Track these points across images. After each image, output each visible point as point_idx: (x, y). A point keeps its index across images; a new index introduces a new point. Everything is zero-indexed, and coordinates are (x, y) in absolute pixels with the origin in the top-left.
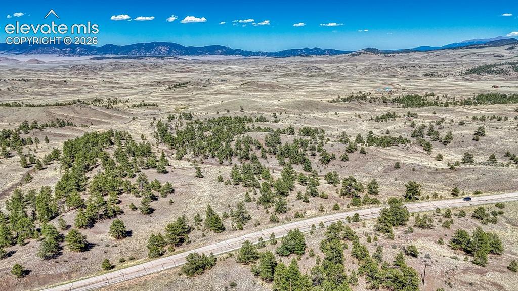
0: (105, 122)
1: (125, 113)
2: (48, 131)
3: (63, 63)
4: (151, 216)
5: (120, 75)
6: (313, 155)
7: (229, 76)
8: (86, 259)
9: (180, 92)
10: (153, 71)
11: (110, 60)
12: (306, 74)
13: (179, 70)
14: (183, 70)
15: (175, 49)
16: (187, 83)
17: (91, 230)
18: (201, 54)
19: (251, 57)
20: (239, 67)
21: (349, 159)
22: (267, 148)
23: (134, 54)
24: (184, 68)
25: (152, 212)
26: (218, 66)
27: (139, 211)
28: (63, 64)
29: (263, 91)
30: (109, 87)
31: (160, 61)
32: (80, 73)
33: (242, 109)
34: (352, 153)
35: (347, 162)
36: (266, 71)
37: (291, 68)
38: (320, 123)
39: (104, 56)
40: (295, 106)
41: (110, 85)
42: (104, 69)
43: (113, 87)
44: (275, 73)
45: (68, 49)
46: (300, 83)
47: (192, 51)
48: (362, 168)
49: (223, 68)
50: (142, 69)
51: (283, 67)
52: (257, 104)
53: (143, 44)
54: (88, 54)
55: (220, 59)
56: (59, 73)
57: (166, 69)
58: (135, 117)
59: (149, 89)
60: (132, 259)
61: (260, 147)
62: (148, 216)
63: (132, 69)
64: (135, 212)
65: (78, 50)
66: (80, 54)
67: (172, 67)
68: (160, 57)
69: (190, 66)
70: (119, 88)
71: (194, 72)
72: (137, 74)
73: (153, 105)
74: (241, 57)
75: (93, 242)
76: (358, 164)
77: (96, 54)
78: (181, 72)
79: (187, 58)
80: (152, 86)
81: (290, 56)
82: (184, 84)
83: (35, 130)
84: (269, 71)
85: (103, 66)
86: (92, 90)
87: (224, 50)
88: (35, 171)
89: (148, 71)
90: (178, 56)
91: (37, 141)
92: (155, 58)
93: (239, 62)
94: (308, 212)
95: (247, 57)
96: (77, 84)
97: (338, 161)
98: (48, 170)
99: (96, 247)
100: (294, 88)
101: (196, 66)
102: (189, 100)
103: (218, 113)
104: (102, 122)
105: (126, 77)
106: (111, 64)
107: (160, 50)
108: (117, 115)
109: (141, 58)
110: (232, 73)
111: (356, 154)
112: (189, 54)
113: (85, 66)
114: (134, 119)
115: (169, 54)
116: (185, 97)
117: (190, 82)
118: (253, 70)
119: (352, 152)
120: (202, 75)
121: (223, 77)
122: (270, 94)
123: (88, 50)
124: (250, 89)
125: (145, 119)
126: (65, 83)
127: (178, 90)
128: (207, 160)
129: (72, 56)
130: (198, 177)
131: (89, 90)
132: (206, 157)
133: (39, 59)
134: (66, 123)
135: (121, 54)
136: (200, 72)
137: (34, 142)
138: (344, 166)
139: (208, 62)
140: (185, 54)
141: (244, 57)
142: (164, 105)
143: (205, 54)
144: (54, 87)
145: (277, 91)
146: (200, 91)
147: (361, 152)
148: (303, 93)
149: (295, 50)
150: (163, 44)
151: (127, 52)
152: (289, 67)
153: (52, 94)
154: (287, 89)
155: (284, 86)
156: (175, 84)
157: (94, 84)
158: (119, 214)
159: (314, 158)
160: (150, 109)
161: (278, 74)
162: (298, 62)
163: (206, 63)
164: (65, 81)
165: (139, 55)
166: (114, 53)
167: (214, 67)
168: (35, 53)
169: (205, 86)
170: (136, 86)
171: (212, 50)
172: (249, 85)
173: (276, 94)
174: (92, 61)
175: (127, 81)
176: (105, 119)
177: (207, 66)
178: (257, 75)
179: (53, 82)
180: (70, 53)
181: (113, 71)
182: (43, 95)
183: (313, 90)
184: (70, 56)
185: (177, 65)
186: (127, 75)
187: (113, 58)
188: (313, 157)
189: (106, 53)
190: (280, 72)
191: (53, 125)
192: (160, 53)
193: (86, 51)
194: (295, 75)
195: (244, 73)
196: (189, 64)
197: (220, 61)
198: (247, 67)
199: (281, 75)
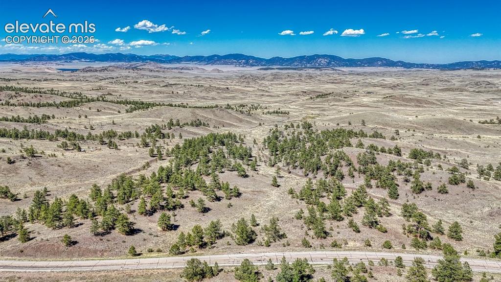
0: (234, 125)
1: (255, 119)
2: (185, 129)
3: (236, 72)
4: (204, 215)
5: (276, 84)
6: (407, 181)
7: (380, 88)
8: (125, 242)
9: (319, 102)
10: (307, 81)
11: (274, 70)
12: (472, 90)
13: (332, 81)
14: (335, 81)
15: (334, 61)
16: (330, 94)
17: (149, 218)
18: (360, 66)
19: (414, 69)
20: (394, 80)
21: (450, 192)
22: (357, 166)
23: (296, 66)
24: (336, 80)
25: (207, 212)
26: (371, 78)
27: (196, 209)
28: (236, 74)
29: (406, 105)
30: (259, 95)
31: (318, 72)
32: (244, 82)
33: (363, 123)
34: (456, 186)
35: (445, 195)
36: (423, 84)
37: (456, 83)
38: (450, 145)
39: (270, 67)
40: (430, 124)
41: (261, 93)
42: (266, 79)
43: (263, 95)
44: (433, 87)
45: (243, 61)
46: (457, 100)
47: (351, 63)
48: (462, 205)
49: (377, 80)
50: (298, 80)
51: (446, 81)
52: (386, 118)
53: (305, 56)
54: (258, 65)
55: (379, 71)
56: (228, 81)
57: (319, 80)
58: (262, 123)
59: (293, 98)
60: (159, 251)
61: (350, 164)
62: (202, 214)
63: (289, 79)
64: (193, 209)
65: (251, 62)
66: (252, 65)
67: (326, 78)
68: (318, 68)
69: (343, 78)
70: (267, 96)
71: (346, 84)
72: (290, 84)
73: (285, 113)
74: (402, 69)
75: (142, 228)
76: (458, 200)
77: (264, 65)
78: (332, 83)
79: (344, 70)
80: (297, 95)
81: (459, 69)
82: (326, 95)
83: (177, 127)
84: (427, 85)
85: (265, 76)
86: (245, 97)
87: (385, 62)
88: (156, 161)
89: (302, 81)
90: (336, 68)
91: (173, 137)
92: (313, 69)
93: (397, 75)
94: (351, 244)
95: (408, 70)
96: (236, 90)
97: (434, 192)
98: (166, 161)
99: (141, 233)
100: (447, 104)
101: (349, 78)
102: (322, 110)
103: (338, 124)
104: (232, 125)
105: (280, 86)
106: (272, 74)
107: (320, 62)
108: (248, 120)
109: (301, 69)
110: (384, 85)
111: (462, 187)
112: (347, 66)
113: (251, 76)
114: (260, 125)
115: (327, 65)
116: (320, 108)
117: (333, 93)
118: (409, 83)
119: (456, 184)
120: (351, 86)
121: (371, 89)
122: (413, 109)
123: (258, 61)
124: (393, 103)
125: (270, 125)
126: (227, 90)
127: (318, 100)
128: (295, 170)
129: (245, 67)
130: (273, 185)
131: (243, 97)
132: (295, 167)
133: (220, 69)
134: (202, 123)
135: (285, 65)
136: (351, 83)
137: (171, 137)
138: (439, 200)
139: (364, 74)
140: (343, 66)
141: (405, 69)
142: (295, 114)
143: (364, 66)
144: (217, 93)
145: (423, 107)
146: (339, 102)
147: (469, 186)
148: (455, 111)
149: (469, 62)
150: (324, 56)
151: (290, 64)
152: (453, 81)
153: (213, 99)
154: (437, 105)
155: (434, 101)
156: (318, 94)
157: (249, 91)
158: (179, 208)
159: (406, 185)
160: (280, 116)
161: (437, 88)
162: (467, 76)
163: (361, 75)
164: (228, 88)
165: (300, 67)
166: (279, 65)
167: (367, 79)
168: (219, 64)
169: (346, 98)
170: (283, 95)
171: (371, 62)
172: (392, 98)
173: (421, 109)
174: (259, 71)
175: (279, 89)
176: (237, 123)
177: (360, 78)
178: (412, 88)
179: (219, 89)
180: (244, 64)
181: (272, 81)
182: (206, 99)
183: (469, 108)
184: (243, 66)
185: (329, 76)
186: (282, 84)
187: (277, 68)
188: (405, 182)
189: (273, 64)
190: (440, 85)
191: (192, 125)
192: (319, 65)
193: (257, 62)
194: (457, 89)
195: (398, 85)
196: (343, 76)
197: (376, 72)
198: (404, 80)
199: (439, 90)
